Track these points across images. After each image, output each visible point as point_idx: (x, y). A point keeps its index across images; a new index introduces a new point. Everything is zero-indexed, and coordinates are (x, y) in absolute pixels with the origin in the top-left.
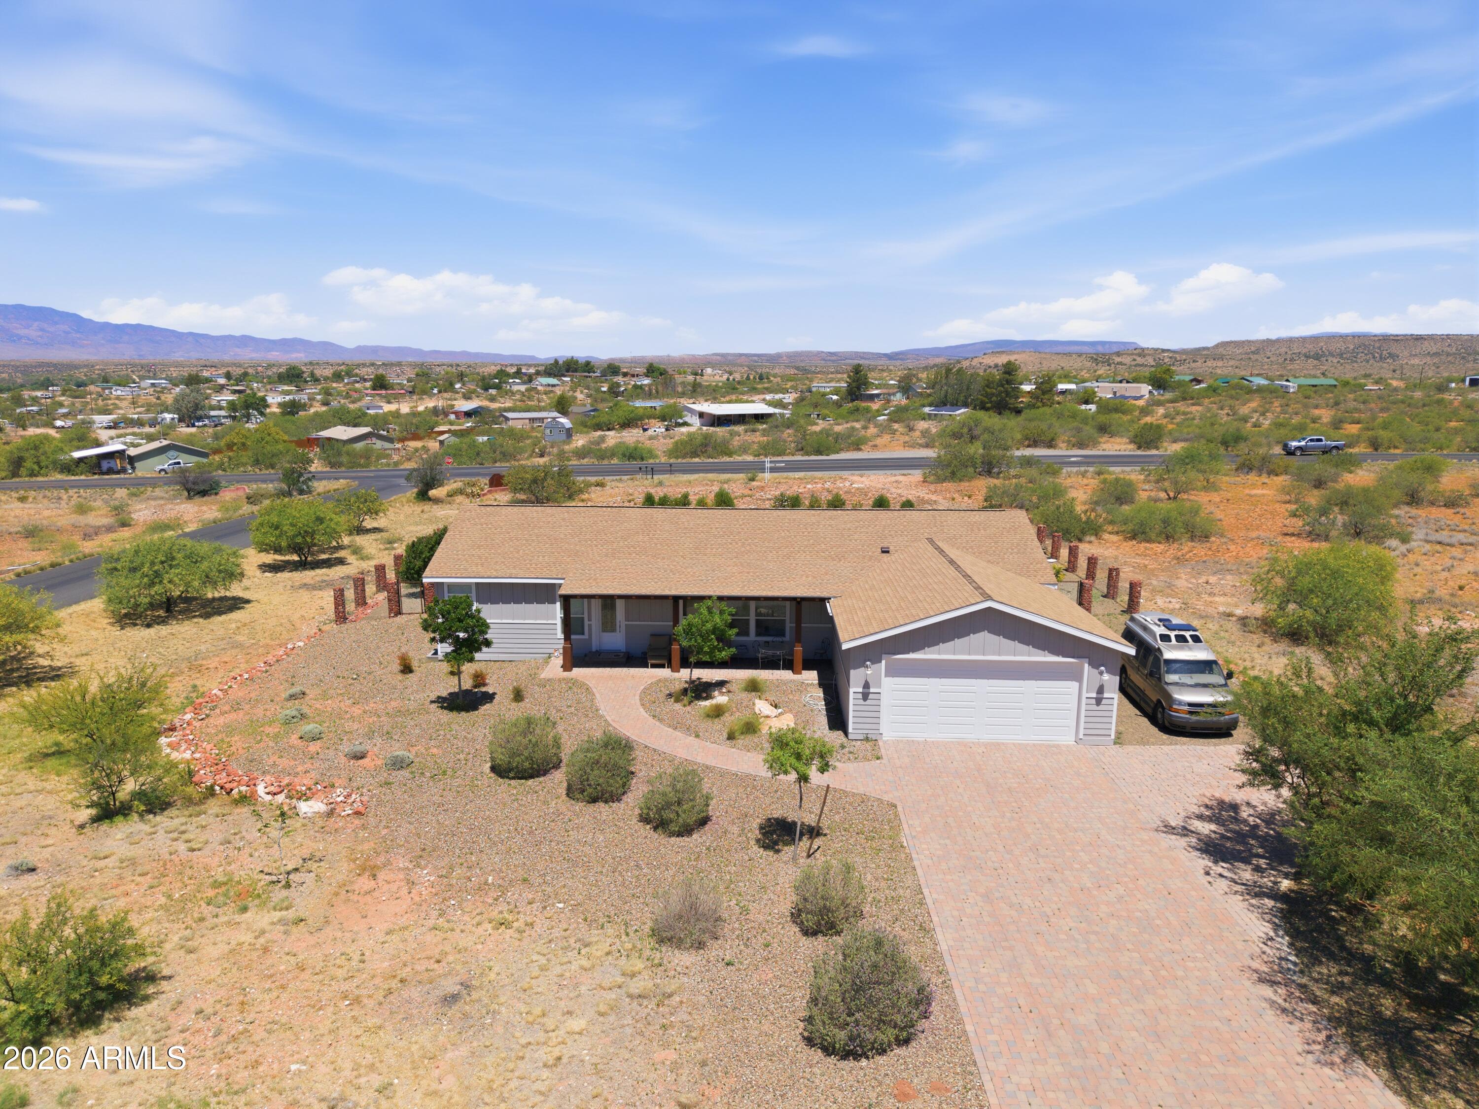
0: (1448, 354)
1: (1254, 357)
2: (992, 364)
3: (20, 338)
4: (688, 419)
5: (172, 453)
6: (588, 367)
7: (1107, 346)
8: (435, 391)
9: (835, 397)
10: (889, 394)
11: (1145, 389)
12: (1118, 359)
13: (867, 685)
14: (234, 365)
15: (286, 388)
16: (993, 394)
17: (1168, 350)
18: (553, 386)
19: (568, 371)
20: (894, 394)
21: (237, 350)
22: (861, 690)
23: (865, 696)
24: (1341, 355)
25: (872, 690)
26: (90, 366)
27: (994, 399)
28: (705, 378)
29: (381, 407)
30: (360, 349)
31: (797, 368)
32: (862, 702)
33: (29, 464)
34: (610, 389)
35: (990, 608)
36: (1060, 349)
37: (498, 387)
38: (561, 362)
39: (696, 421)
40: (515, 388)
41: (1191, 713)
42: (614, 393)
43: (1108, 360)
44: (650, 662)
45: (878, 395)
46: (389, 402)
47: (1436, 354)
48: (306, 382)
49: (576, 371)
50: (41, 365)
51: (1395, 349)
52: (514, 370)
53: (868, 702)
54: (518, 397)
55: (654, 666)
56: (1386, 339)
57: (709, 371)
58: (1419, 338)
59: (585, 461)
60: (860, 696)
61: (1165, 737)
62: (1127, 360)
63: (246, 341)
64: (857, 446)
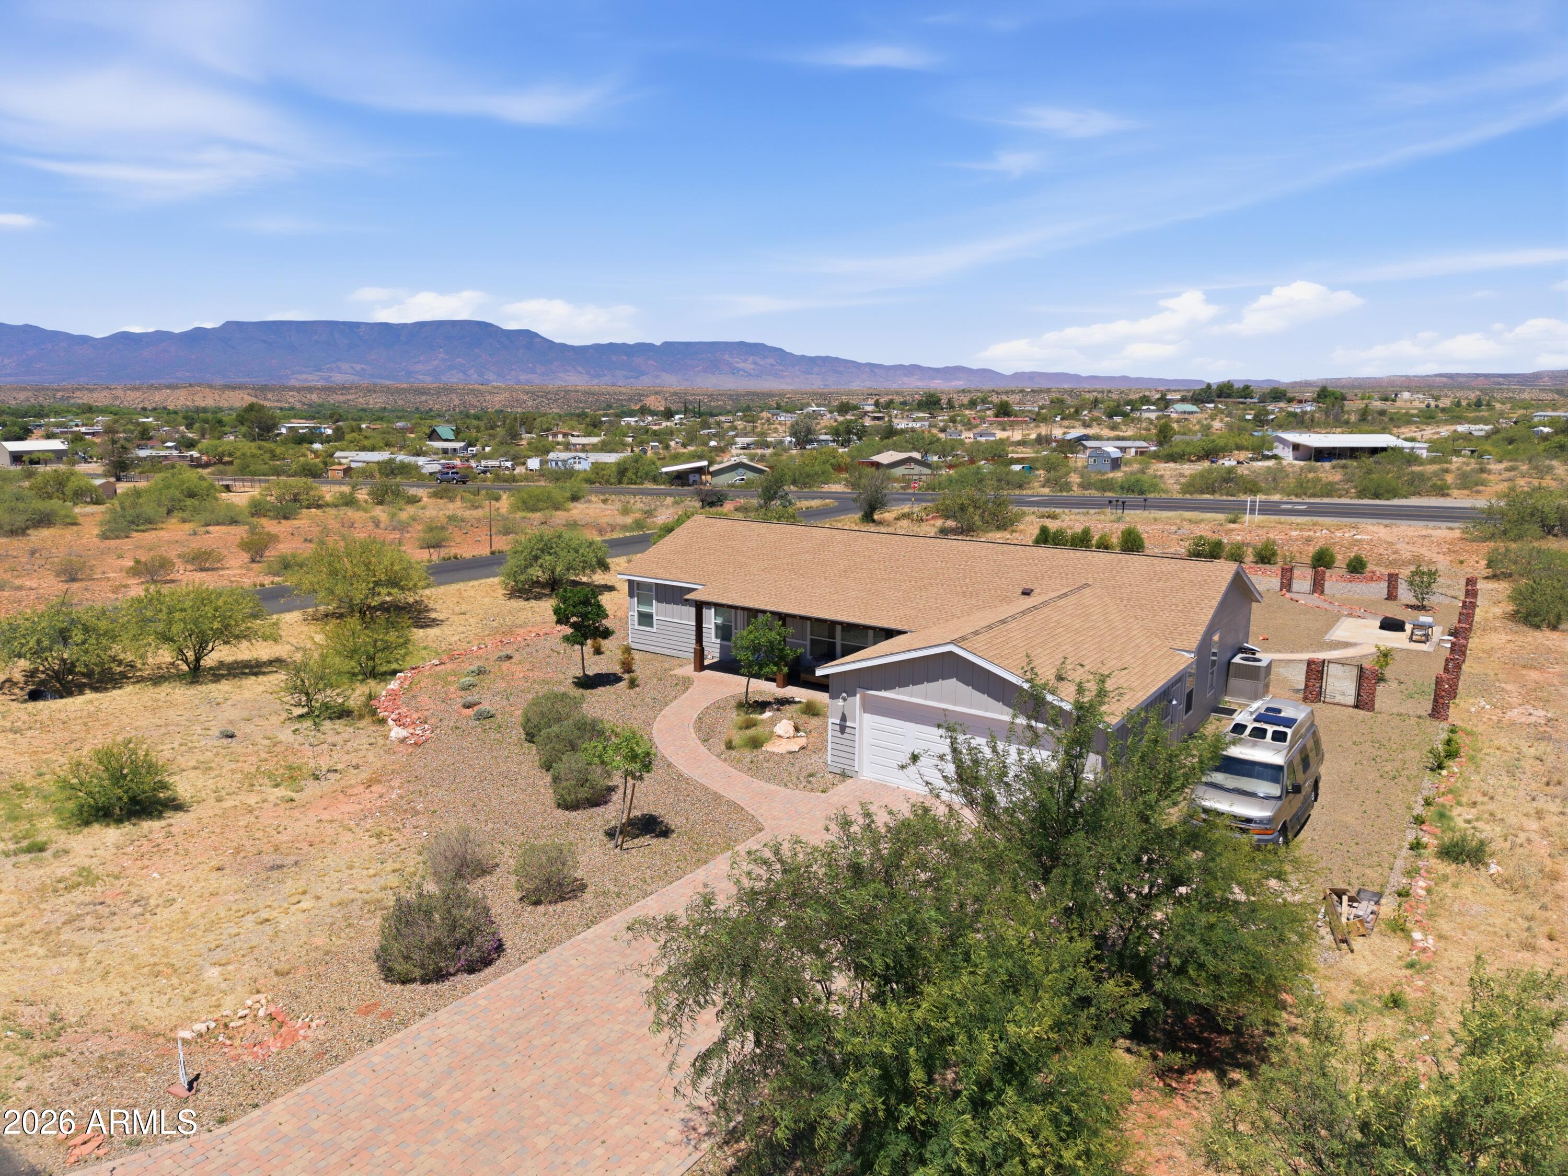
3: (739, 370)
4: (1278, 451)
5: (741, 470)
6: (1246, 391)
8: (1058, 419)
9: (1546, 430)
13: (844, 718)
14: (898, 393)
15: (921, 415)
18: (1192, 413)
19: (1219, 396)
21: (905, 379)
22: (838, 722)
23: (843, 729)
25: (848, 724)
26: (782, 395)
28: (1398, 404)
29: (994, 435)
30: (1018, 376)
32: (839, 734)
33: (629, 474)
34: (1256, 416)
35: (951, 653)
37: (1125, 415)
38: (1214, 387)
39: (1288, 456)
40: (1146, 415)
42: (1260, 421)
46: (1004, 430)
48: (942, 409)
49: (1229, 396)
50: (748, 394)
52: (1158, 396)
53: (845, 736)
54: (1144, 425)
57: (1406, 395)
59: (1087, 493)
60: (838, 728)
63: (914, 370)
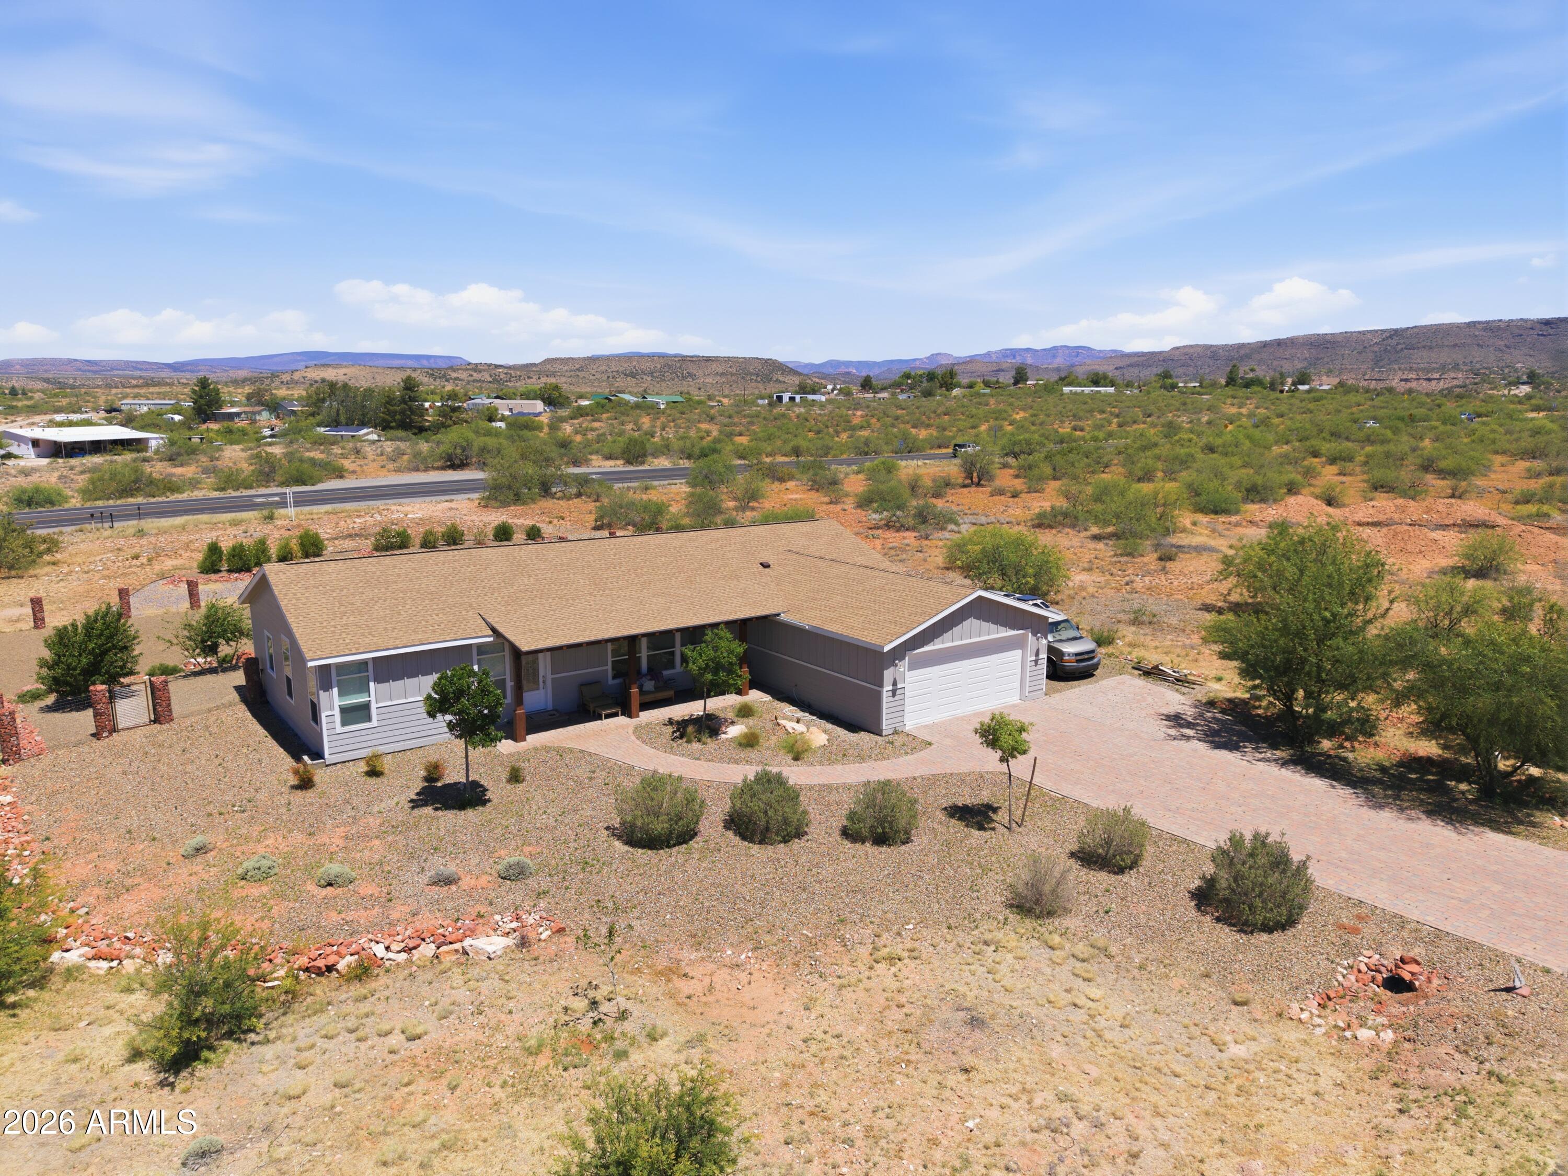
0: (732, 375)
1: (581, 374)
2: (318, 378)
4: (14, 449)
7: (432, 361)
9: (178, 417)
10: (254, 413)
11: (539, 406)
12: (454, 375)
13: (895, 683)
16: (395, 412)
17: (501, 366)
20: (259, 413)
22: (891, 688)
23: (894, 693)
24: (652, 373)
25: (898, 686)
27: (398, 417)
31: (47, 380)
32: (892, 699)
35: (980, 597)
36: (381, 362)
39: (27, 452)
41: (1078, 661)
43: (444, 376)
44: (604, 713)
45: (238, 414)
47: (722, 374)
51: (692, 369)
53: (896, 698)
55: (608, 716)
56: (684, 359)
58: (708, 360)
60: (891, 693)
61: (1062, 684)
62: (463, 375)
64: (340, 473)
